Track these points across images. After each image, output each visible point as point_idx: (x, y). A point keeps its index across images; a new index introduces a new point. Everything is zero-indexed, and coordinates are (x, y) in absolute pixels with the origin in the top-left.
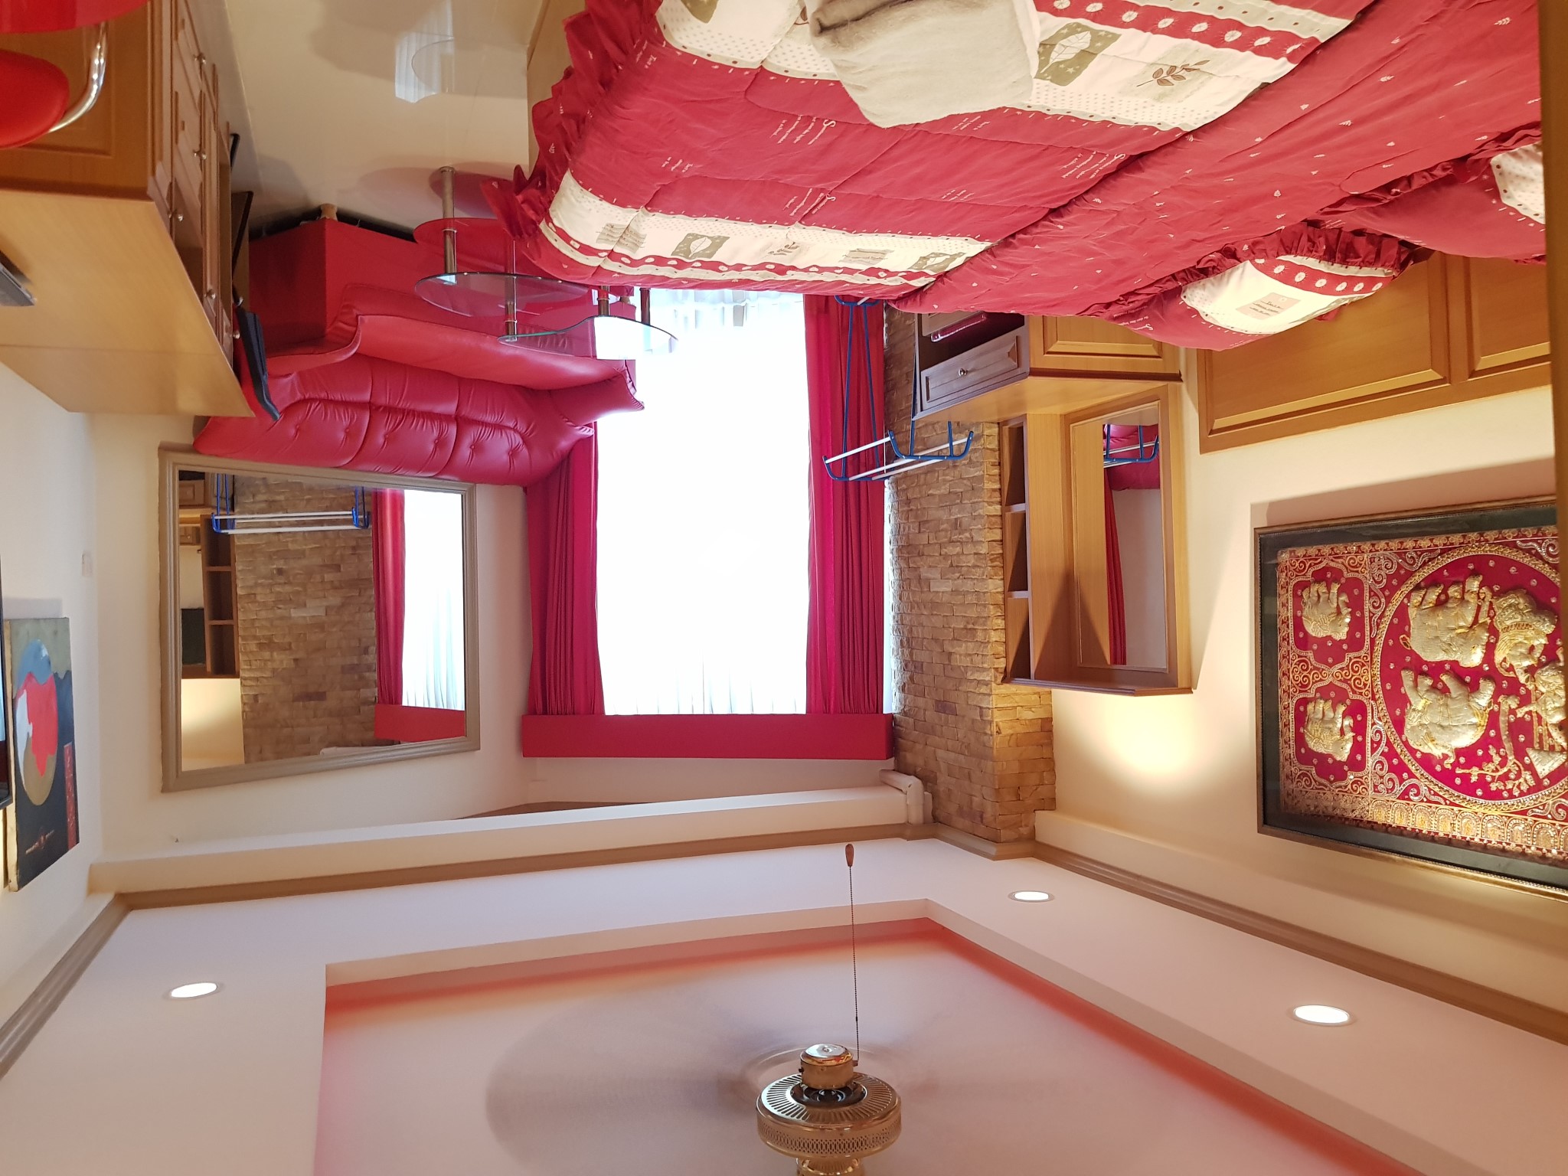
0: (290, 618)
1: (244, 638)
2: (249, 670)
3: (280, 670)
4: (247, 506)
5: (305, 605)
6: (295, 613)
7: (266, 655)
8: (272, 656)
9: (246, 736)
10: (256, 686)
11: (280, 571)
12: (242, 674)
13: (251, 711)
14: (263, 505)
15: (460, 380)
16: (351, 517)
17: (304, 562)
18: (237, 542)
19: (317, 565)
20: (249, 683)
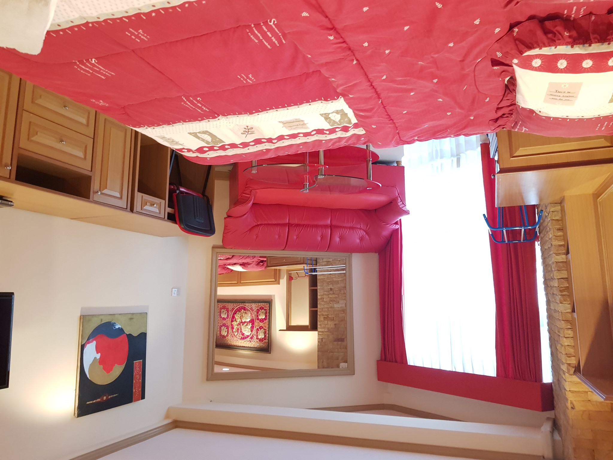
0: (334, 307)
1: (320, 316)
2: (321, 328)
3: (330, 328)
4: (321, 263)
5: (339, 303)
6: (335, 306)
7: (326, 322)
8: (328, 323)
9: (318, 356)
10: (323, 335)
11: (331, 289)
12: (319, 330)
13: (320, 345)
14: (325, 263)
15: (332, 210)
17: (339, 285)
18: (318, 278)
19: (343, 287)
20: (320, 333)
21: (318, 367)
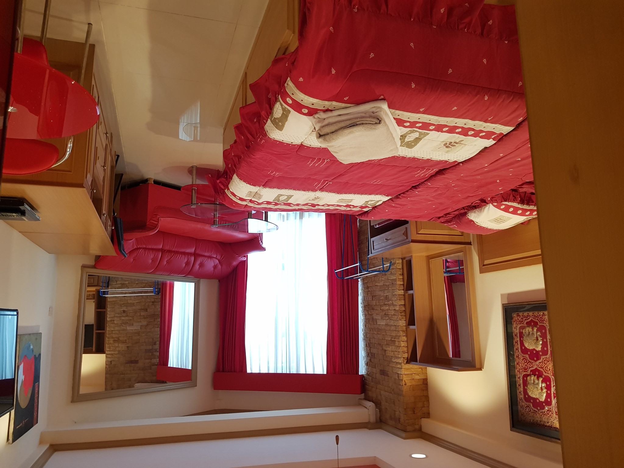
0: (127, 330)
1: (108, 338)
2: (109, 351)
3: (121, 351)
4: (113, 285)
5: (133, 325)
6: (128, 328)
7: (116, 345)
8: (118, 345)
9: (106, 378)
10: (112, 357)
11: (124, 311)
12: (106, 352)
13: (109, 368)
14: (120, 285)
15: (197, 240)
16: (153, 290)
17: (134, 308)
18: (109, 300)
19: (139, 309)
20: (109, 356)
21: (106, 389)
